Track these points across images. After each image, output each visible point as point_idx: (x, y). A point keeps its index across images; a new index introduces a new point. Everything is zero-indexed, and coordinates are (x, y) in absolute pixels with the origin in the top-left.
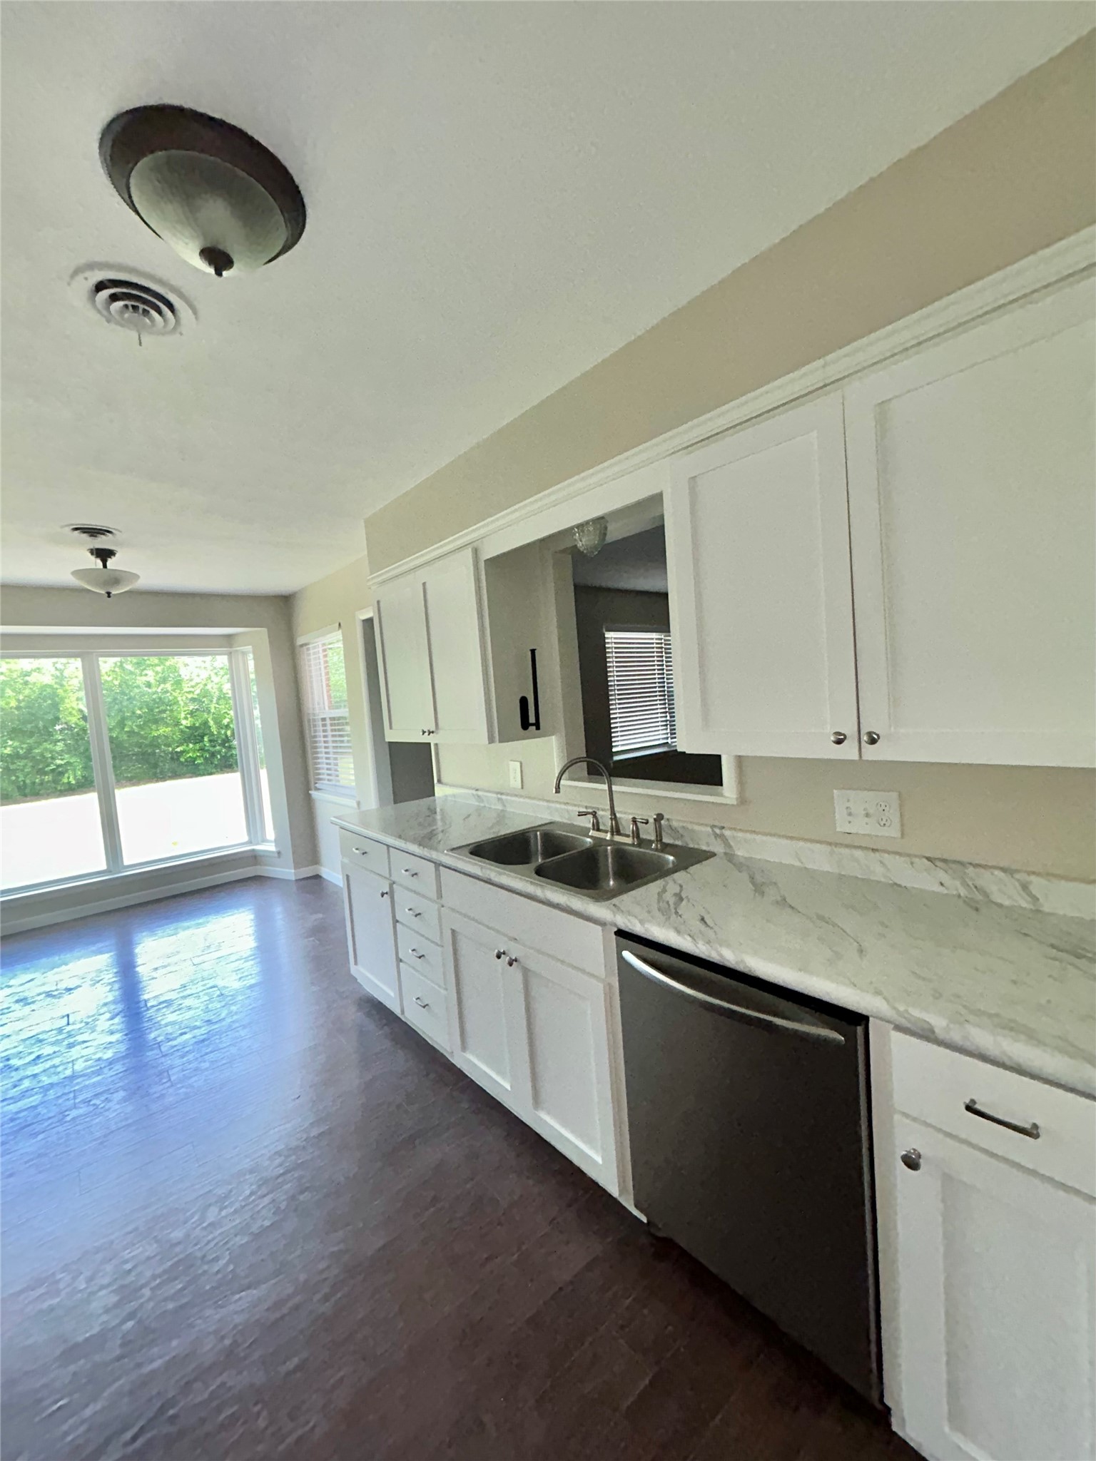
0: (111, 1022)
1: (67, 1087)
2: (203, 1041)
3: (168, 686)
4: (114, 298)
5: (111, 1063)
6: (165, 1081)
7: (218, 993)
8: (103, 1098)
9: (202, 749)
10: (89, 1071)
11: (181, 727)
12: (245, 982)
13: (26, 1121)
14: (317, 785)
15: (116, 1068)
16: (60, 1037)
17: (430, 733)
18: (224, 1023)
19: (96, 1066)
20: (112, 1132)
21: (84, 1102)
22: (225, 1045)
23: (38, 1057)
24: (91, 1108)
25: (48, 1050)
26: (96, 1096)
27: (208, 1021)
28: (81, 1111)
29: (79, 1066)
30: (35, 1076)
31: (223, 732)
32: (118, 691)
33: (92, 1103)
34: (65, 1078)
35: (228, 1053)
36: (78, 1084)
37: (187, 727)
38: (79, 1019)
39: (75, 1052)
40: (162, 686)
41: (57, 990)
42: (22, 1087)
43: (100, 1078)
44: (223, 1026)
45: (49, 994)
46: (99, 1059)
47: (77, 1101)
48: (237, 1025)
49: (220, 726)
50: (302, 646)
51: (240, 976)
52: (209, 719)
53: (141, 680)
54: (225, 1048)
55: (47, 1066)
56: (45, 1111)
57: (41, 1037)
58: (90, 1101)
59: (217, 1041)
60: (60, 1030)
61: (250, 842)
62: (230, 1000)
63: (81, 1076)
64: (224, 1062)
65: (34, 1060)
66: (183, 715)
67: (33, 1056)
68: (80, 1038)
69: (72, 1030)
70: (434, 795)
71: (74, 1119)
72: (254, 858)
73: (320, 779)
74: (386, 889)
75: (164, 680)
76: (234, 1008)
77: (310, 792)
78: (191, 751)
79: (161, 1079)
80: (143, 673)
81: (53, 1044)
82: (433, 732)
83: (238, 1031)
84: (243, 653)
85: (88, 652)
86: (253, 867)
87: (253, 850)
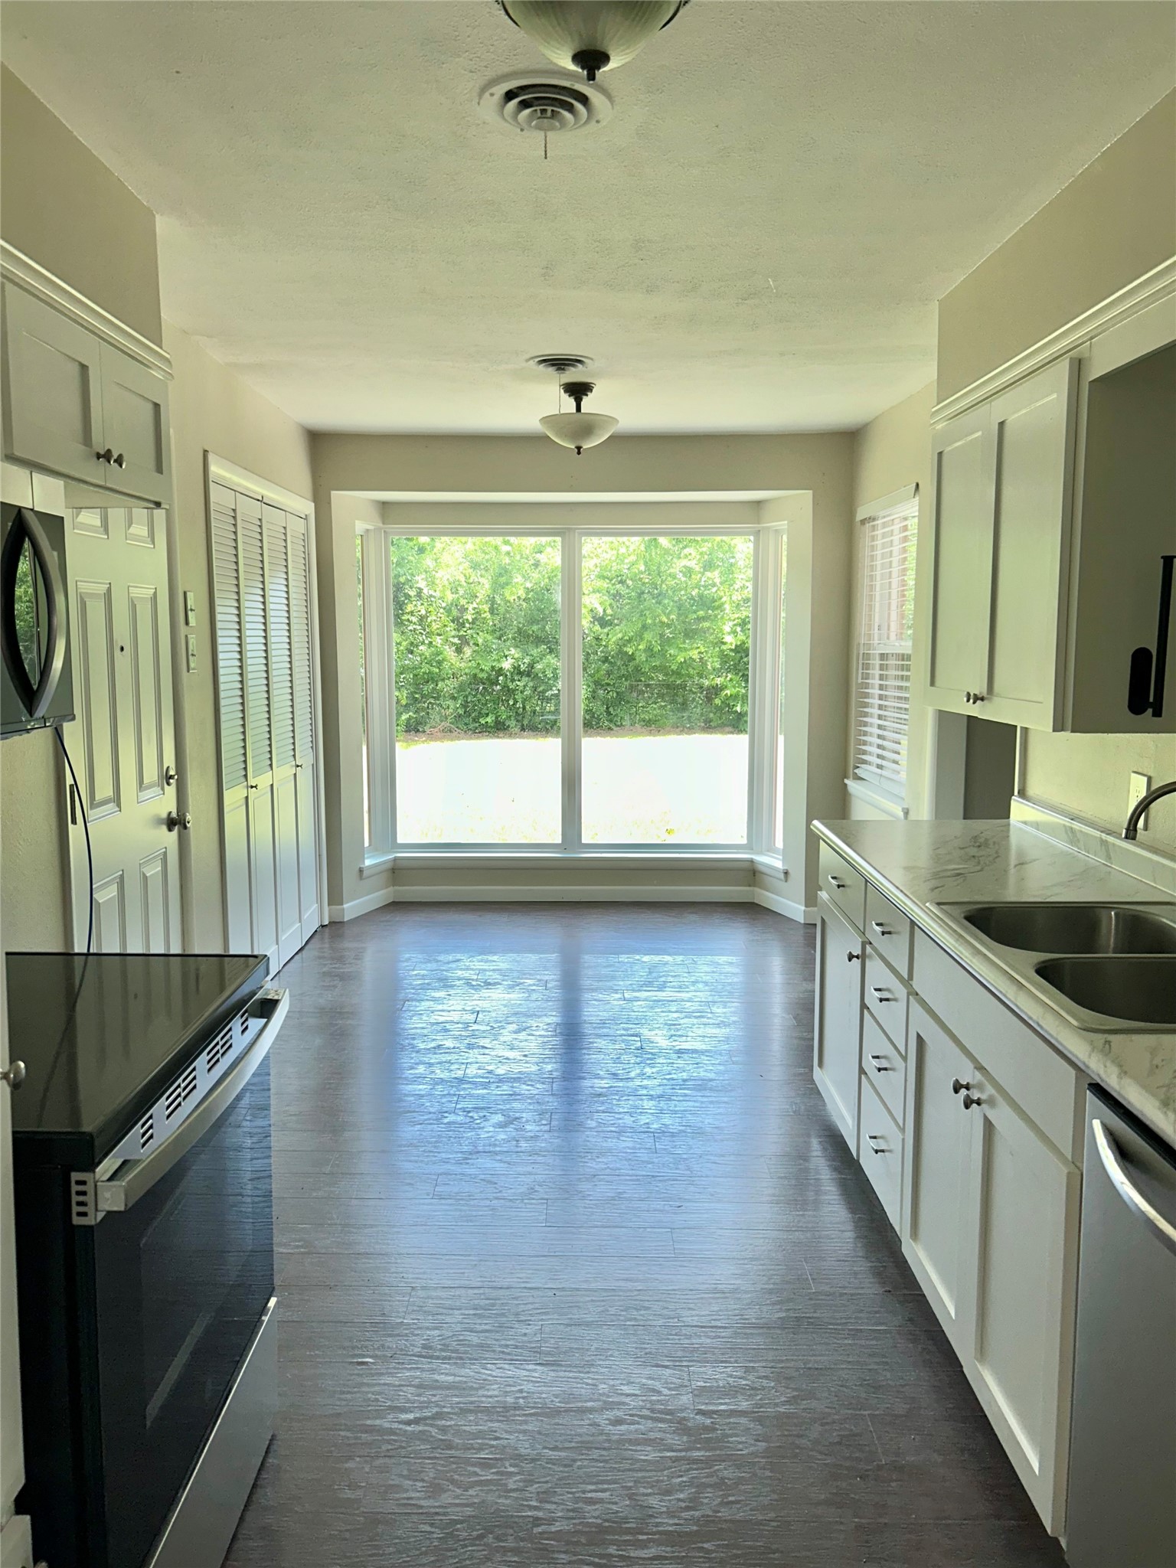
0: (515, 1036)
1: (454, 1089)
2: (600, 1095)
3: (715, 575)
4: (525, 105)
5: (500, 1081)
6: (544, 1122)
7: (639, 1044)
8: (482, 1114)
10: (478, 1080)
11: (724, 647)
12: (674, 1044)
13: (410, 1107)
14: (856, 771)
15: (505, 1087)
16: (463, 1033)
17: (977, 698)
18: (630, 1084)
19: (487, 1078)
20: (478, 1152)
21: (464, 1110)
22: (621, 1110)
23: (439, 1046)
24: (468, 1120)
25: (449, 1043)
26: (477, 1109)
27: (614, 1074)
28: (459, 1119)
29: (472, 1071)
30: (431, 1065)
32: (647, 580)
33: (470, 1115)
34: (456, 1078)
35: (621, 1121)
36: (464, 1089)
38: (487, 1019)
39: (473, 1055)
40: (707, 575)
41: (477, 980)
42: (417, 1071)
43: (485, 1091)
44: (628, 1087)
45: (468, 983)
46: (490, 1072)
47: (458, 1106)
48: (645, 1092)
50: (863, 522)
51: (673, 1032)
53: (678, 565)
54: (620, 1113)
55: (444, 1059)
56: (428, 1104)
57: (448, 1026)
58: (469, 1112)
59: (615, 1102)
60: (467, 1025)
61: (748, 847)
62: (648, 1059)
63: (470, 1082)
64: (613, 1129)
65: (434, 1048)
66: (727, 628)
67: (433, 1045)
68: (482, 1042)
69: (477, 1030)
70: (1009, 818)
71: (449, 1123)
72: (751, 874)
73: (865, 762)
74: (857, 951)
75: (709, 566)
76: (648, 1070)
77: (846, 781)
79: (542, 1119)
81: (456, 1038)
82: (982, 699)
83: (642, 1100)
84: (776, 531)
85: (568, 529)
86: (748, 888)
87: (752, 861)
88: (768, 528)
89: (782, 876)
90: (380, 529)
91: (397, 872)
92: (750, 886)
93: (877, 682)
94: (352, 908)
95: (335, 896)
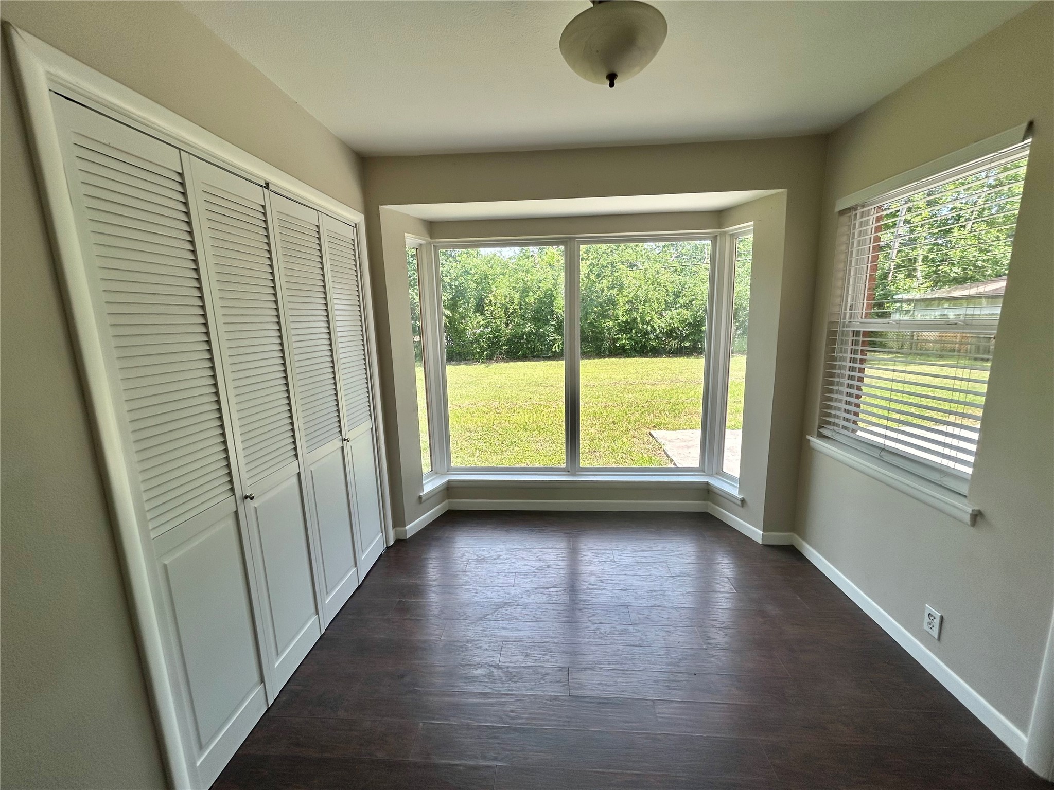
9: (630, 339)
11: (619, 321)
14: (820, 431)
31: (645, 327)
37: (623, 322)
40: (611, 291)
49: (643, 322)
50: (842, 213)
52: (637, 317)
53: (599, 286)
61: (702, 470)
66: (621, 313)
77: (809, 436)
78: (624, 340)
80: (601, 282)
84: (732, 235)
85: (570, 238)
86: (703, 502)
87: (707, 484)
88: (725, 233)
89: (739, 503)
90: (430, 244)
91: (450, 490)
92: (704, 500)
93: (848, 356)
94: (412, 527)
95: (399, 520)
